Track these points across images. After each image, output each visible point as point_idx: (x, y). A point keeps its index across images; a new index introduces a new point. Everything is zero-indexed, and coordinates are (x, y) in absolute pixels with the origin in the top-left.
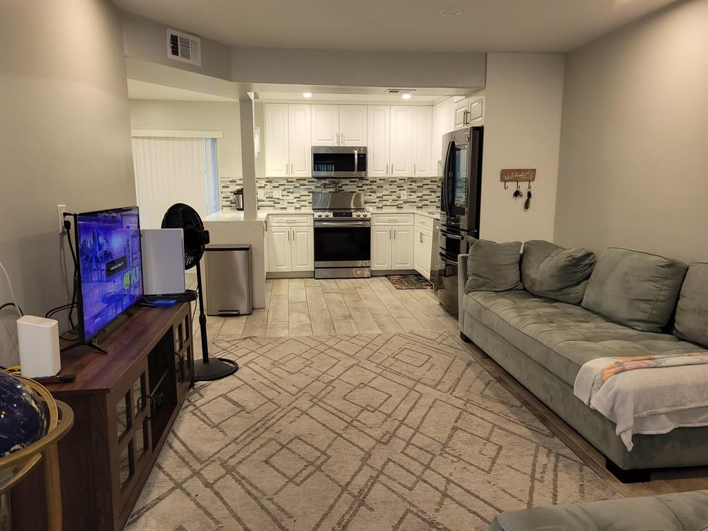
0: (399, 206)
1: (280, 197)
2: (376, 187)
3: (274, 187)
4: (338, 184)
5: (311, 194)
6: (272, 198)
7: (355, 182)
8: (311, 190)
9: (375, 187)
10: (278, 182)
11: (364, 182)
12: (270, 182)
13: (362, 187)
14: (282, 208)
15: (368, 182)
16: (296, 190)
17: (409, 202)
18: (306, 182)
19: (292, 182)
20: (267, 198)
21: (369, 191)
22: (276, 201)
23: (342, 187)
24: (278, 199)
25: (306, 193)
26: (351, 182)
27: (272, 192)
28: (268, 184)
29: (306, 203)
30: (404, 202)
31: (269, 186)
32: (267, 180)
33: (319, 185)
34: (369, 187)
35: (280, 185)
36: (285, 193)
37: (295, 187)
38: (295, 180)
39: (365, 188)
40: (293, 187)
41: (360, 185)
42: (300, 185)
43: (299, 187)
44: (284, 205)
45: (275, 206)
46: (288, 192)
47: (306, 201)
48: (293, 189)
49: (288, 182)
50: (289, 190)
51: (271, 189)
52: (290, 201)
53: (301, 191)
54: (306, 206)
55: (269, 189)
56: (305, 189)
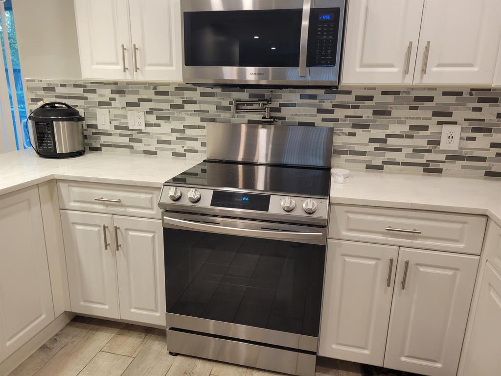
0: (432, 166)
1: (143, 127)
2: (370, 112)
3: (129, 104)
4: (269, 101)
5: (208, 124)
6: (126, 128)
7: (314, 97)
8: (205, 115)
9: (366, 113)
10: (137, 93)
11: (340, 98)
12: (121, 92)
13: (332, 112)
14: (146, 153)
15: (349, 99)
16: (176, 113)
17: (462, 158)
19: (166, 93)
20: (116, 128)
21: (349, 122)
22: (136, 136)
23: (278, 110)
24: (139, 131)
26: (302, 97)
27: (125, 117)
28: (116, 96)
29: (196, 145)
30: (448, 157)
31: (120, 101)
32: (114, 87)
33: (226, 103)
34: (350, 112)
35: (139, 100)
36: (152, 119)
37: (173, 106)
38: (171, 89)
39: (339, 113)
40: (168, 106)
41: (327, 105)
42: (183, 102)
43: (182, 107)
44: (150, 145)
45: (132, 147)
46: (158, 118)
47: (196, 139)
48: (168, 110)
49: (158, 93)
50: (160, 114)
51: (124, 109)
52: (164, 138)
53: (186, 116)
54: (196, 151)
55: (119, 108)
56: (195, 111)
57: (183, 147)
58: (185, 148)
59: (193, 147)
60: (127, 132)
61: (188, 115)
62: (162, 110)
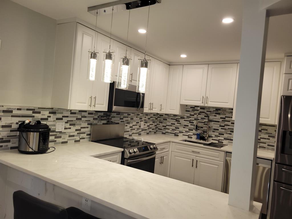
0: (140, 133)
1: (63, 130)
2: (130, 119)
3: (57, 119)
5: (89, 126)
6: (54, 131)
8: (89, 122)
10: (62, 113)
11: (124, 115)
12: (54, 113)
13: (123, 119)
14: (63, 143)
15: (126, 115)
16: (78, 122)
17: (144, 130)
18: (86, 114)
19: (75, 113)
21: (126, 122)
22: (58, 135)
24: (60, 132)
25: (86, 125)
27: (54, 125)
28: (51, 115)
29: (84, 136)
31: (53, 117)
34: (126, 119)
35: (63, 117)
36: (68, 125)
37: (77, 119)
40: (75, 119)
41: (122, 117)
42: (82, 117)
43: (80, 119)
44: (65, 139)
45: (56, 141)
46: (70, 125)
47: (84, 133)
48: (75, 121)
49: (72, 113)
50: (72, 123)
51: (55, 122)
52: (72, 134)
53: (82, 123)
54: (84, 138)
55: (52, 121)
56: (86, 121)
57: (79, 137)
58: (80, 138)
59: (83, 137)
60: (55, 133)
61: (83, 122)
62: (72, 121)
